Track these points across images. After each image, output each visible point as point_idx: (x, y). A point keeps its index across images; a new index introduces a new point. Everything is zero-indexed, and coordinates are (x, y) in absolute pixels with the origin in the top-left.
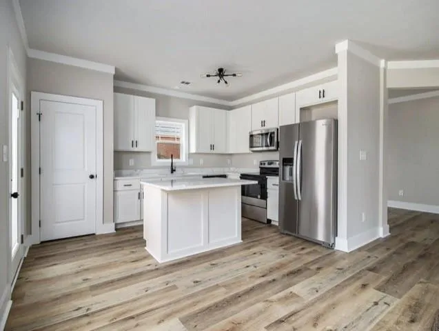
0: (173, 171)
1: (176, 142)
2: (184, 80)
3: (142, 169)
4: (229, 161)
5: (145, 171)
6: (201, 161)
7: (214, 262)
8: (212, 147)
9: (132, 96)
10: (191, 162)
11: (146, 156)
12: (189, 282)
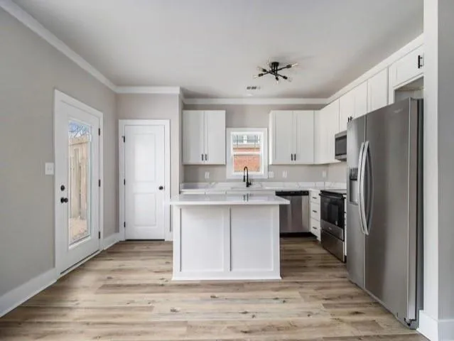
0: (248, 185)
1: (256, 153)
2: (249, 86)
3: (217, 182)
4: (324, 174)
5: (220, 184)
6: (285, 175)
7: (217, 295)
8: (294, 157)
9: (202, 112)
10: (272, 174)
11: (220, 169)
12: (167, 308)
